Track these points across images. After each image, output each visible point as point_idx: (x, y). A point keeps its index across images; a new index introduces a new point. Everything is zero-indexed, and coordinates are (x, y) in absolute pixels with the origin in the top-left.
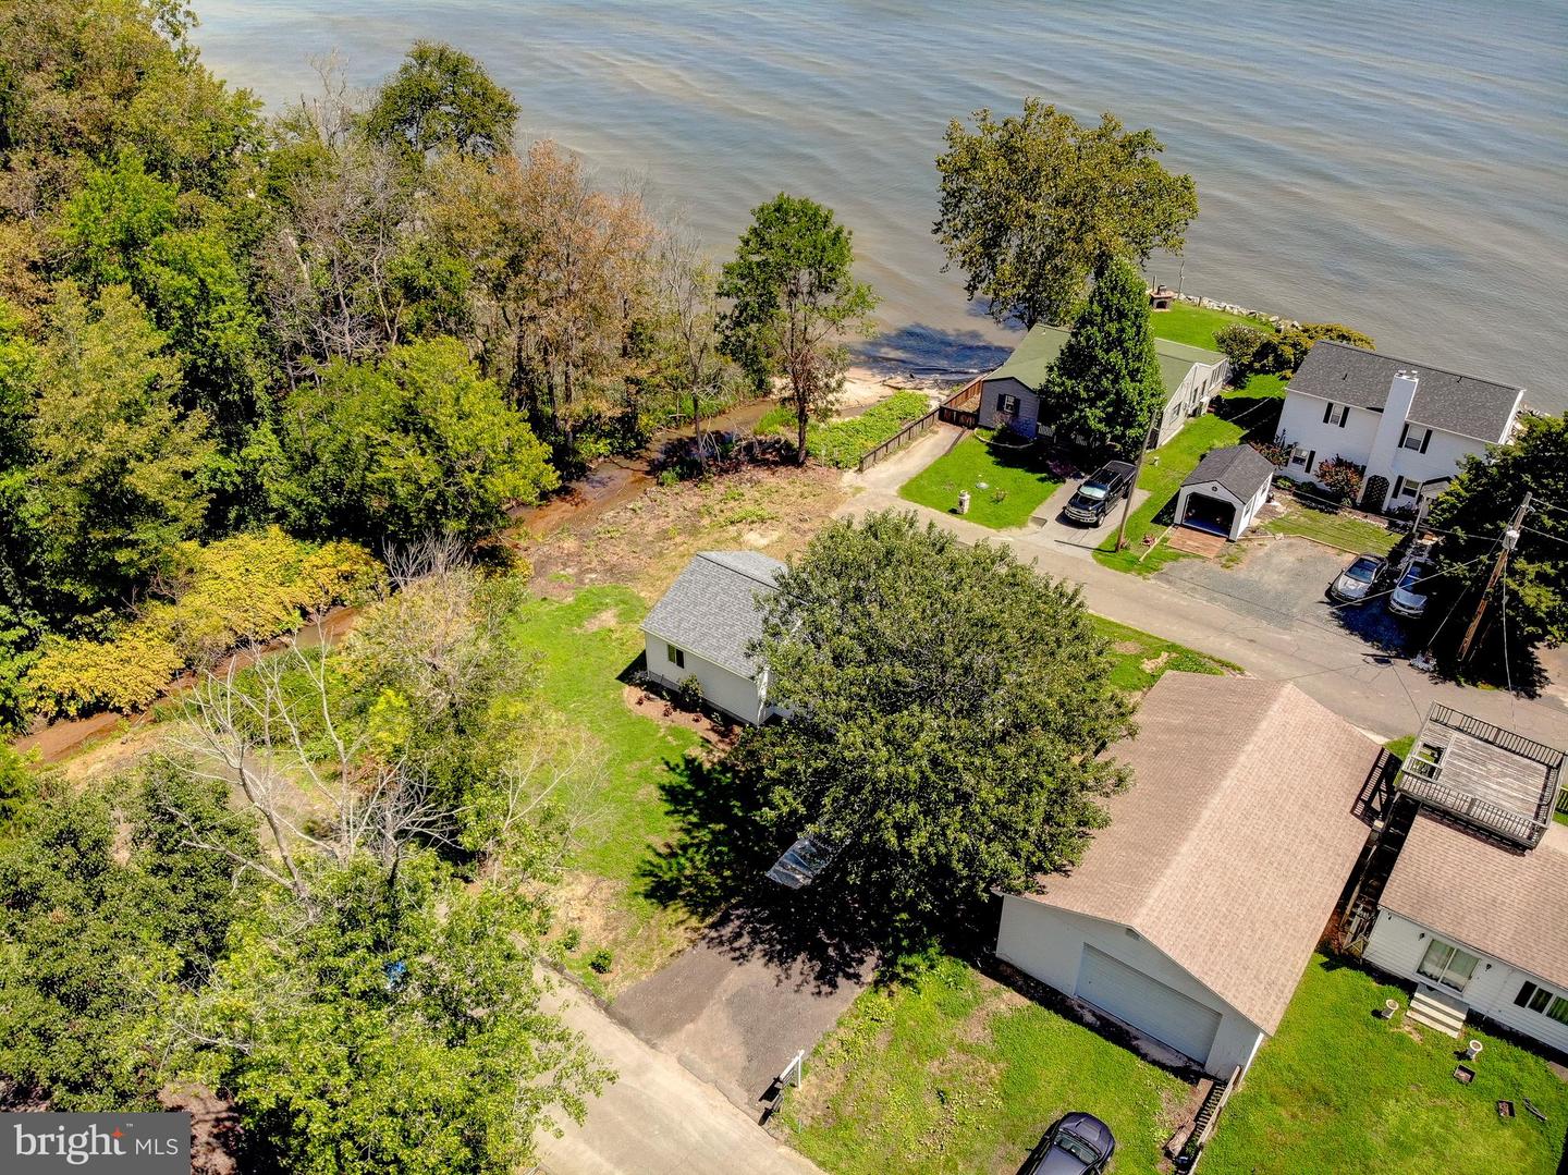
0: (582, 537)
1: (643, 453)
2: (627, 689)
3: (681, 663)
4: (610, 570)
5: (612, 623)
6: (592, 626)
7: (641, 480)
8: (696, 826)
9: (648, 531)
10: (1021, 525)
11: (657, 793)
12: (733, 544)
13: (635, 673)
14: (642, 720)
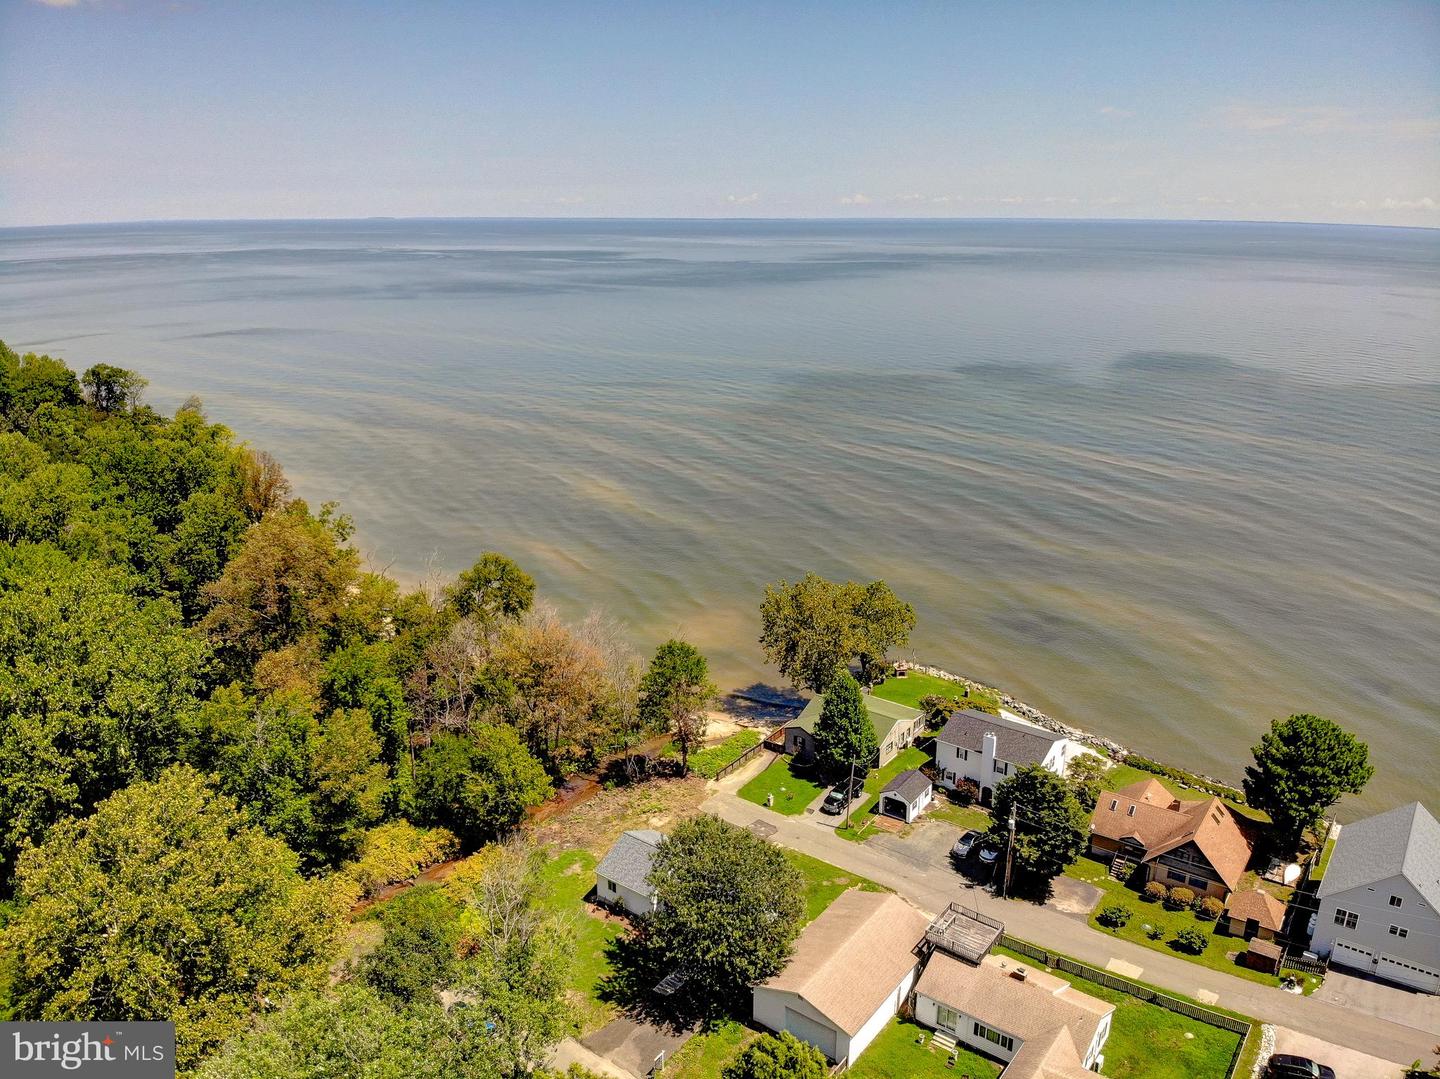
0: (562, 822)
1: (597, 770)
2: (587, 905)
3: (614, 891)
4: (578, 841)
5: (579, 871)
6: (569, 872)
7: (594, 787)
8: (621, 969)
9: (597, 818)
10: (801, 813)
11: (602, 955)
12: (644, 826)
13: (591, 896)
14: (595, 921)
